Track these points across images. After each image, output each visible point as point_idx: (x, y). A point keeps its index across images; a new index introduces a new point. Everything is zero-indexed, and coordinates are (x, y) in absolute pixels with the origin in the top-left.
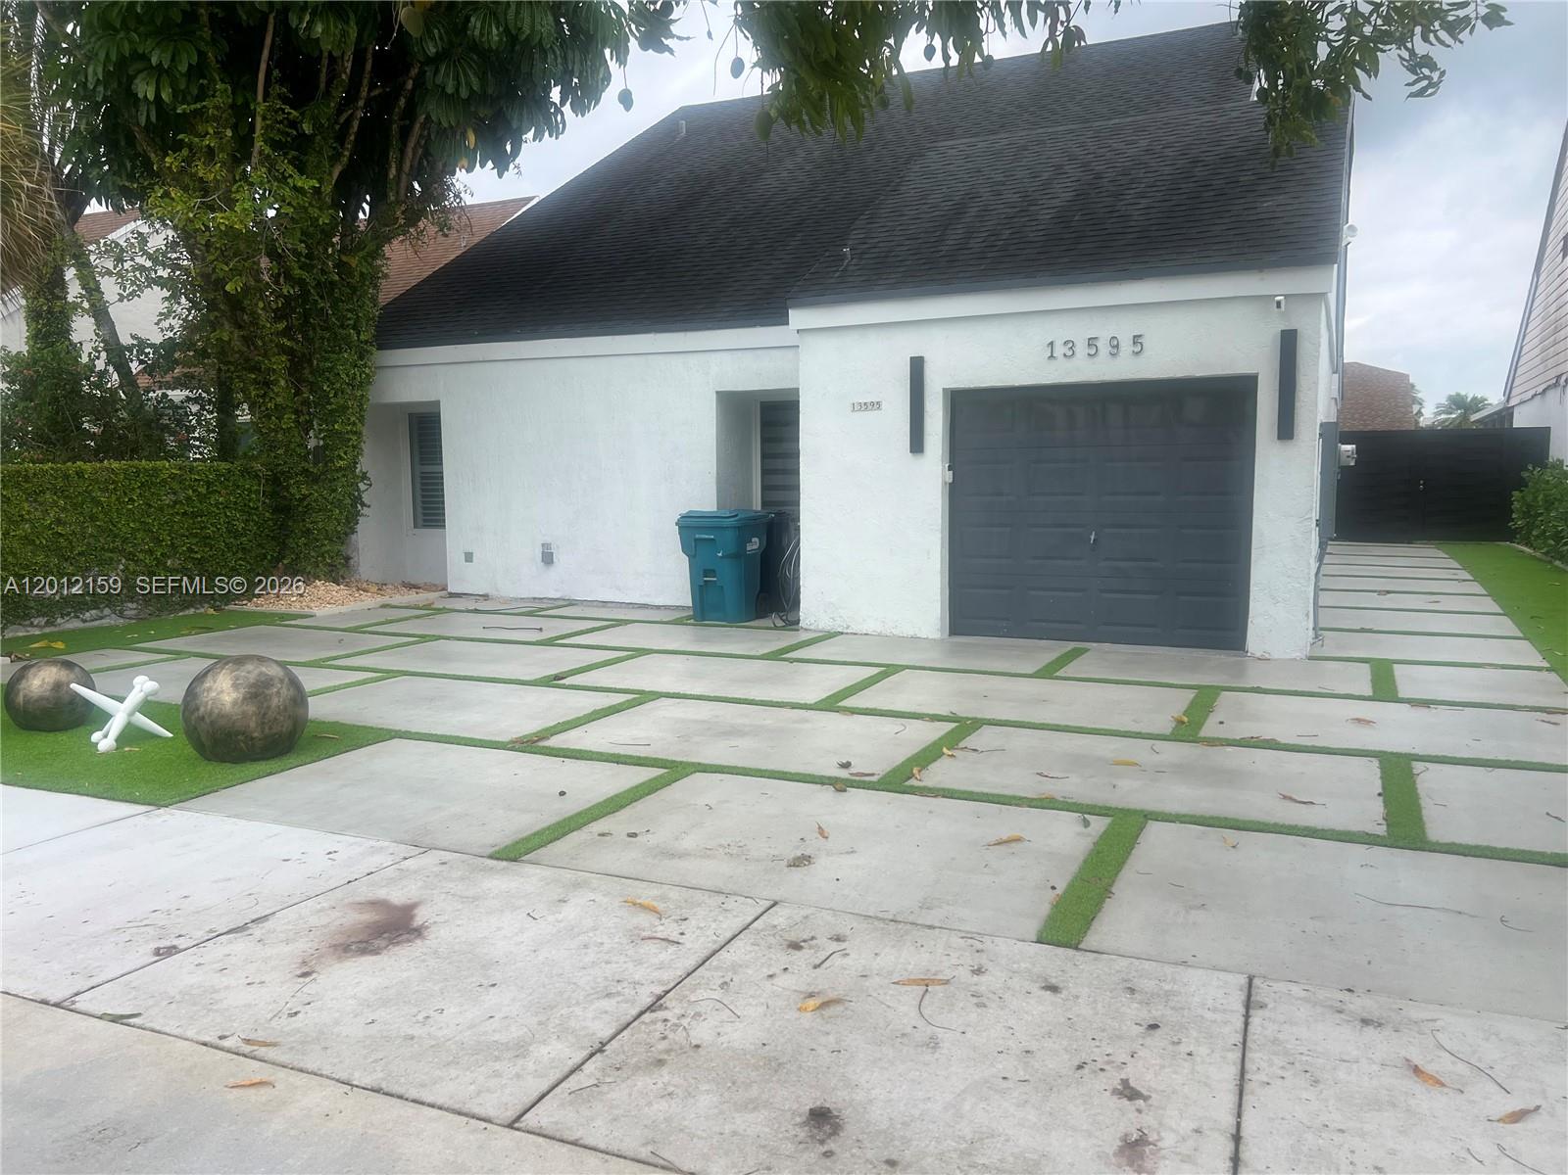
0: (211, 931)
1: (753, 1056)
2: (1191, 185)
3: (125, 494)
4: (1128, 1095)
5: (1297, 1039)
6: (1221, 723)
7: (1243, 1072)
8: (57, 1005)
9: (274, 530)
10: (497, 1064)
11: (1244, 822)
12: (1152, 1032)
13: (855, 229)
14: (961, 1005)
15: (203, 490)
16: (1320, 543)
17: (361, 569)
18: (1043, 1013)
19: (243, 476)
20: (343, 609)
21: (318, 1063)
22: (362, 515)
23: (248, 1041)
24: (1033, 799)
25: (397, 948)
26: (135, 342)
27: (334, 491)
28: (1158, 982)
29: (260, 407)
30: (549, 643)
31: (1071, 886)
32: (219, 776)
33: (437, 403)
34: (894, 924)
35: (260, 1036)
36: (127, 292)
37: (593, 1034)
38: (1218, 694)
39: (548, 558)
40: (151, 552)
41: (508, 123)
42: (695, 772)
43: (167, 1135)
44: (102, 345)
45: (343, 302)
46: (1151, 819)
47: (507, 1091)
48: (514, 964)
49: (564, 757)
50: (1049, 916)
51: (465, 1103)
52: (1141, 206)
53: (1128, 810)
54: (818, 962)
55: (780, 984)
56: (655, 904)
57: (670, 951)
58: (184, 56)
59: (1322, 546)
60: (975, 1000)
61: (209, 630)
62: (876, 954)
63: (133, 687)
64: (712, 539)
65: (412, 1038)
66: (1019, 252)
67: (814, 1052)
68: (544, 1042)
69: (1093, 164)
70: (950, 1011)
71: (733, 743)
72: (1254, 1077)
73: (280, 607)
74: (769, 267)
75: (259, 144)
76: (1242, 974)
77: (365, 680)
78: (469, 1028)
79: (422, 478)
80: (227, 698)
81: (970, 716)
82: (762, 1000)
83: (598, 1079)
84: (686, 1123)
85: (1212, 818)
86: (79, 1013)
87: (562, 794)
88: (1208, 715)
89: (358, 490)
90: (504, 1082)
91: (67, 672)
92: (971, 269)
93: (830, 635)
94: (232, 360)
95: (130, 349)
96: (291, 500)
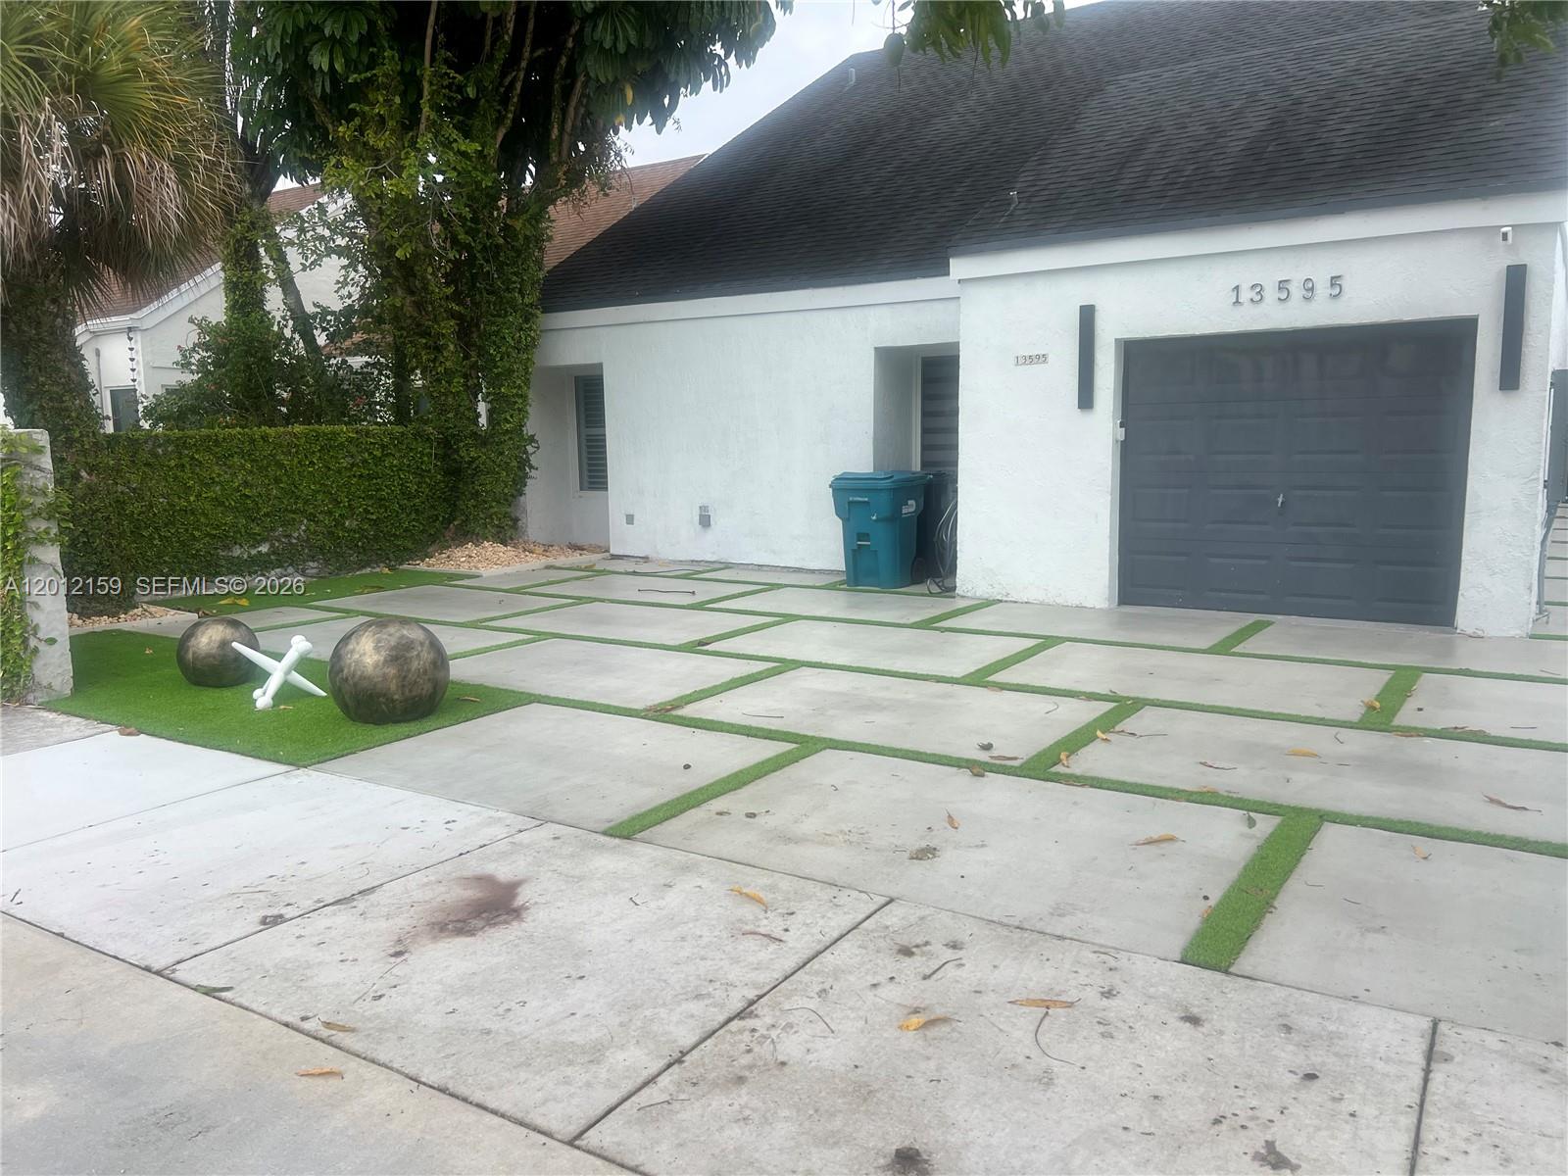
0: (319, 901)
1: (842, 1079)
2: (1406, 106)
3: (306, 457)
4: (1273, 1162)
5: (1487, 1104)
6: (1420, 710)
7: (1417, 1142)
8: (158, 973)
9: (445, 492)
10: (570, 1068)
11: (1439, 829)
12: (1307, 1083)
13: (1024, 171)
14: (1085, 1033)
15: (378, 453)
16: (1548, 507)
17: (530, 531)
18: (1180, 1049)
19: (416, 439)
20: (508, 570)
21: (391, 1054)
22: (531, 477)
23: (328, 1025)
24: (1192, 793)
25: (493, 930)
26: (319, 310)
27: (502, 453)
28: (1320, 1020)
29: (431, 372)
30: (700, 607)
31: (1226, 898)
32: (360, 737)
33: (600, 365)
34: (1020, 933)
35: (340, 1019)
36: (309, 261)
37: (675, 1041)
38: (1418, 677)
39: (705, 521)
40: (330, 513)
41: (666, 76)
42: (825, 749)
43: (228, 1125)
44: (289, 313)
45: (507, 265)
46: (1328, 821)
47: (574, 1102)
48: (607, 954)
49: (695, 727)
50: (1197, 931)
51: (528, 1112)
52: (1344, 132)
53: (1302, 809)
54: (928, 972)
55: (883, 995)
56: (762, 895)
57: (770, 949)
58: (355, 26)
59: (1551, 510)
60: (1102, 1029)
61: (380, 589)
62: (995, 967)
63: (291, 647)
64: (865, 502)
65: (489, 1032)
66: (1202, 189)
67: (910, 1080)
68: (622, 1047)
69: (1292, 89)
70: (1070, 1041)
71: (869, 718)
72: (1430, 1150)
73: (449, 568)
74: (934, 215)
75: (426, 110)
76: (1423, 1015)
77: (516, 642)
78: (548, 1025)
79: (588, 441)
80: (368, 660)
81: (1132, 695)
82: (861, 1013)
83: (671, 1095)
84: (757, 1155)
85: (1401, 822)
86: (177, 982)
87: (687, 767)
88: (1404, 701)
89: (526, 452)
90: (573, 1090)
91: (233, 630)
92: (1150, 208)
93: (989, 603)
94: (405, 325)
95: (314, 316)
96: (461, 462)
